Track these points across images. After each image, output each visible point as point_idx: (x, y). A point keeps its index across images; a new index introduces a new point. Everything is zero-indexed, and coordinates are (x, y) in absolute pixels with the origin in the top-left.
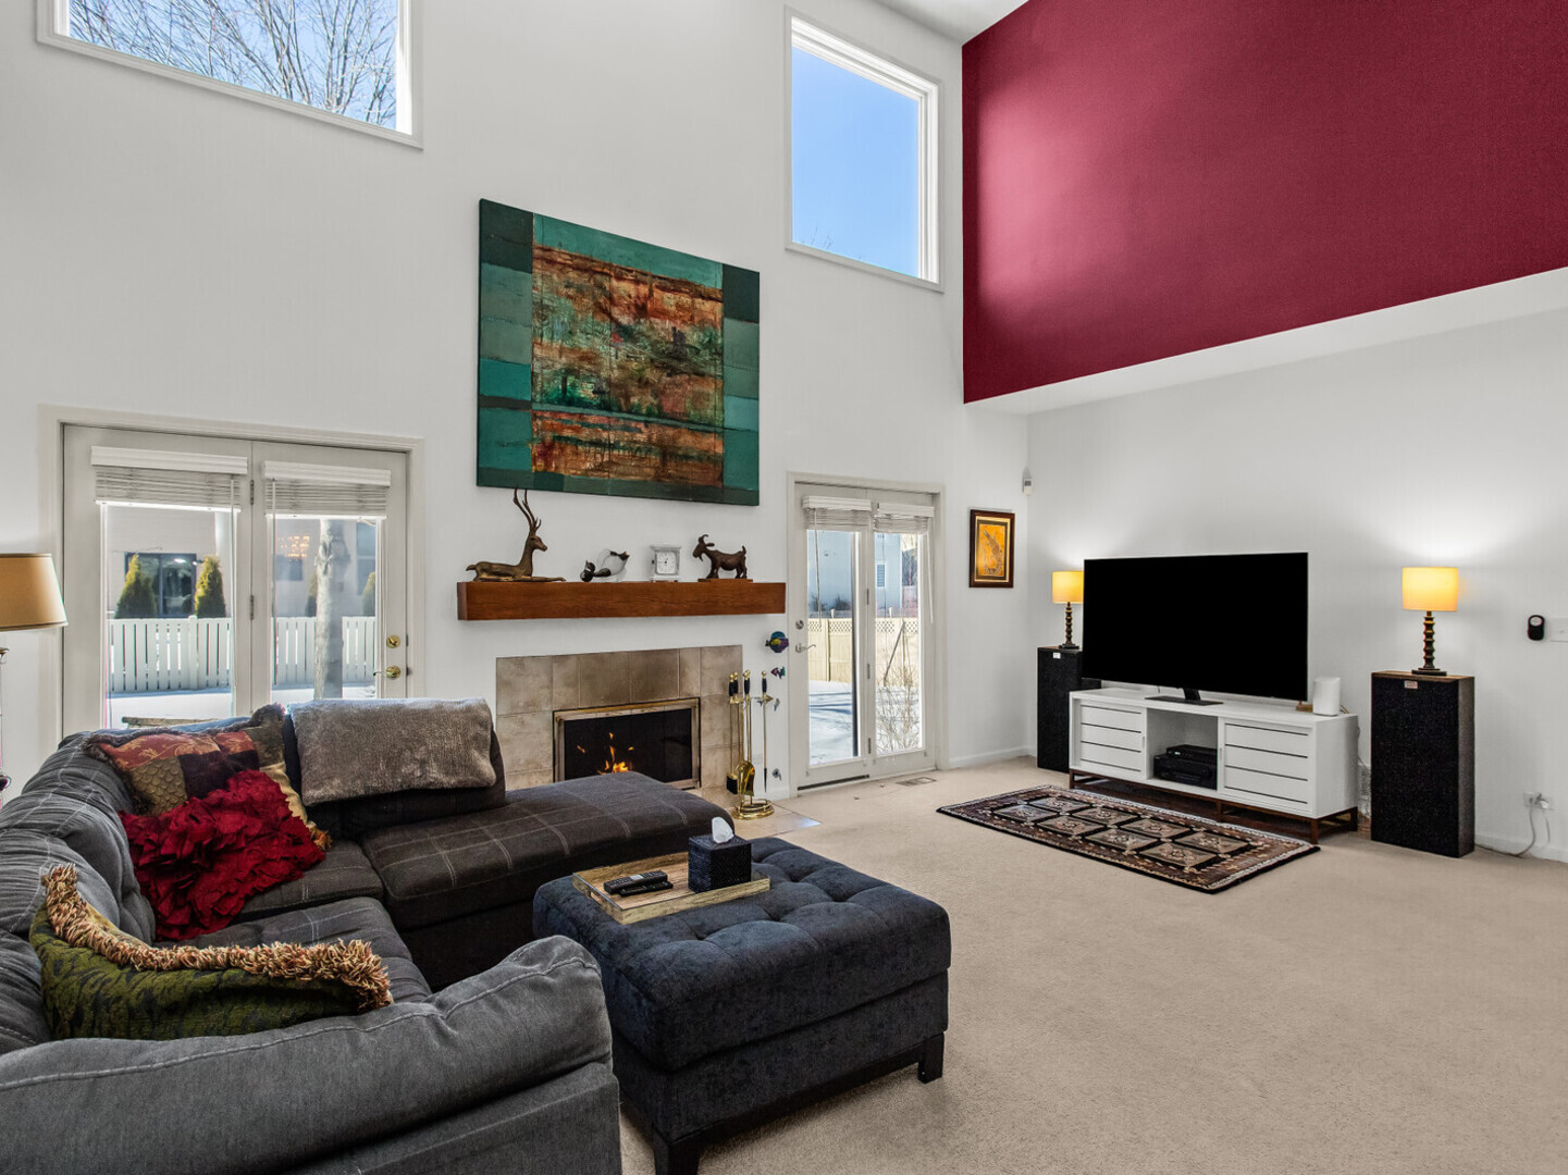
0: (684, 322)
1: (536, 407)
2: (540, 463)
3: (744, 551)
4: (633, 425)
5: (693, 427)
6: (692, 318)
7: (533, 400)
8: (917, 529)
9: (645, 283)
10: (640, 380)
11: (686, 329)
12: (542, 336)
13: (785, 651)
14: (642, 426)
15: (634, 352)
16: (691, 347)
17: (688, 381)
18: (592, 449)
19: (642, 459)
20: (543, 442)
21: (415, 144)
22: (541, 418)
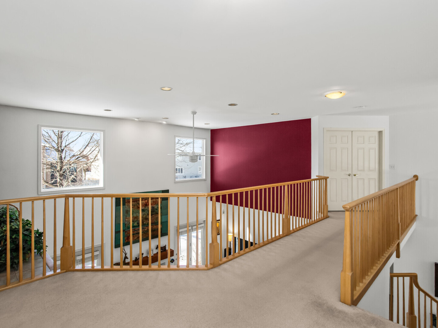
0: (154, 204)
1: (126, 230)
2: (127, 241)
3: (166, 245)
4: (144, 227)
5: (155, 224)
6: (156, 203)
7: (125, 229)
8: (201, 229)
9: (146, 200)
10: (146, 218)
11: (155, 206)
12: (127, 216)
13: (174, 263)
14: (146, 227)
15: (144, 213)
16: (155, 209)
17: (155, 216)
18: (137, 235)
19: (146, 233)
20: (127, 236)
21: (104, 188)
22: (127, 232)
